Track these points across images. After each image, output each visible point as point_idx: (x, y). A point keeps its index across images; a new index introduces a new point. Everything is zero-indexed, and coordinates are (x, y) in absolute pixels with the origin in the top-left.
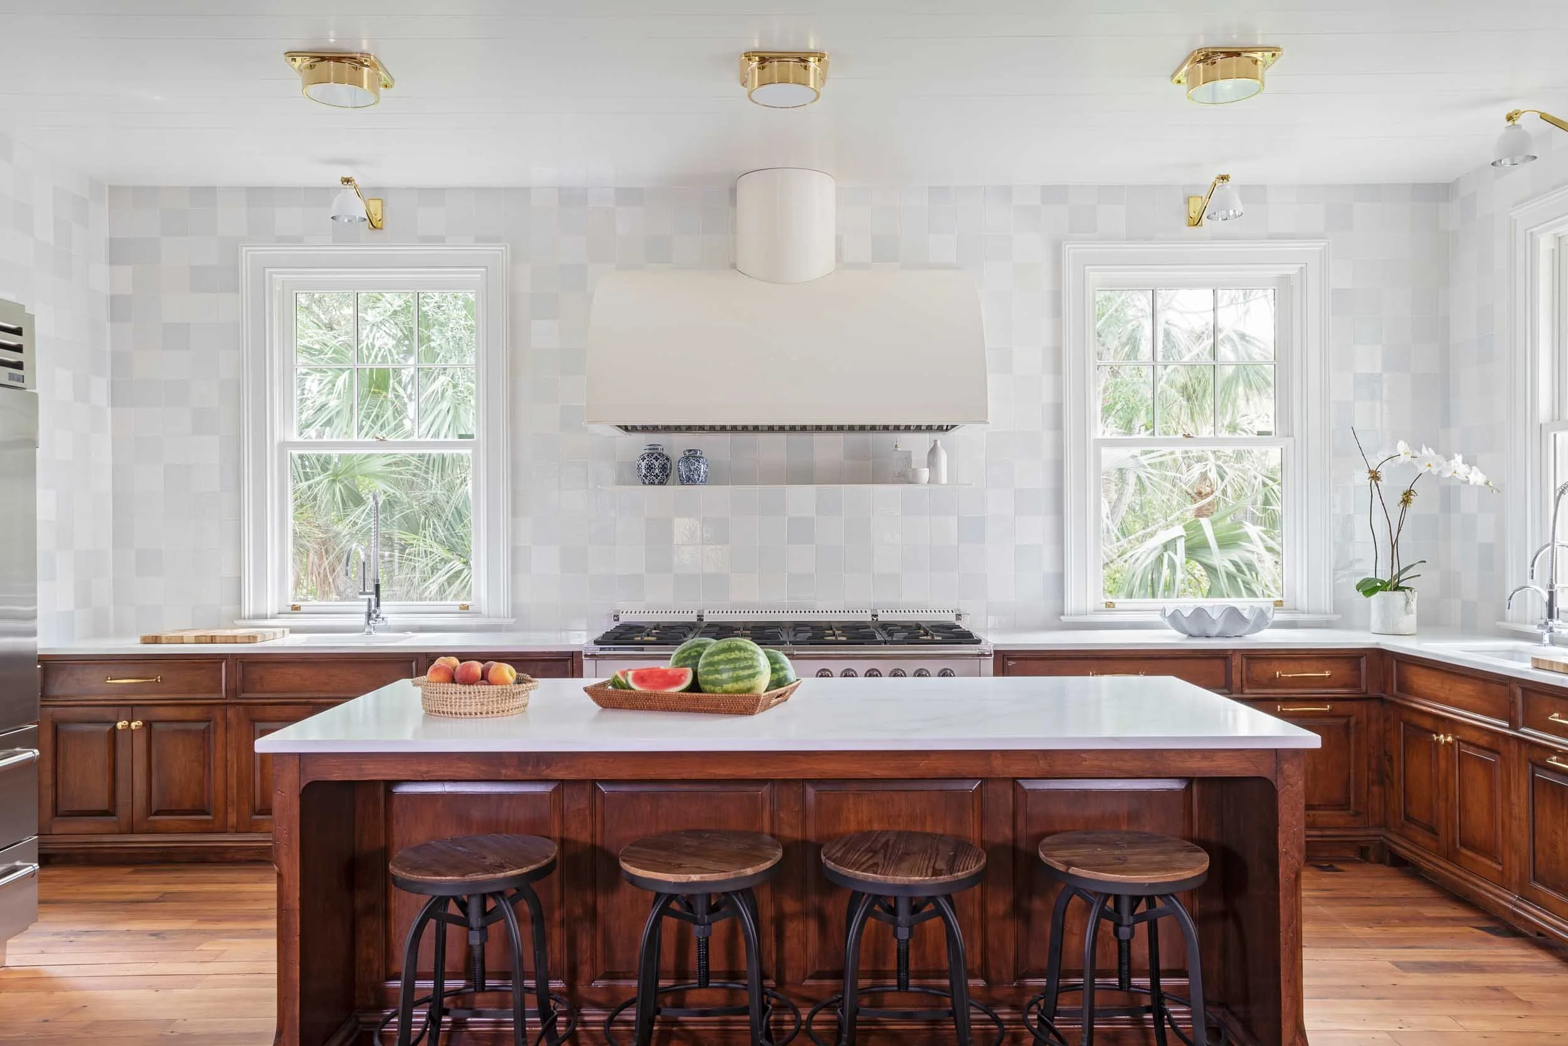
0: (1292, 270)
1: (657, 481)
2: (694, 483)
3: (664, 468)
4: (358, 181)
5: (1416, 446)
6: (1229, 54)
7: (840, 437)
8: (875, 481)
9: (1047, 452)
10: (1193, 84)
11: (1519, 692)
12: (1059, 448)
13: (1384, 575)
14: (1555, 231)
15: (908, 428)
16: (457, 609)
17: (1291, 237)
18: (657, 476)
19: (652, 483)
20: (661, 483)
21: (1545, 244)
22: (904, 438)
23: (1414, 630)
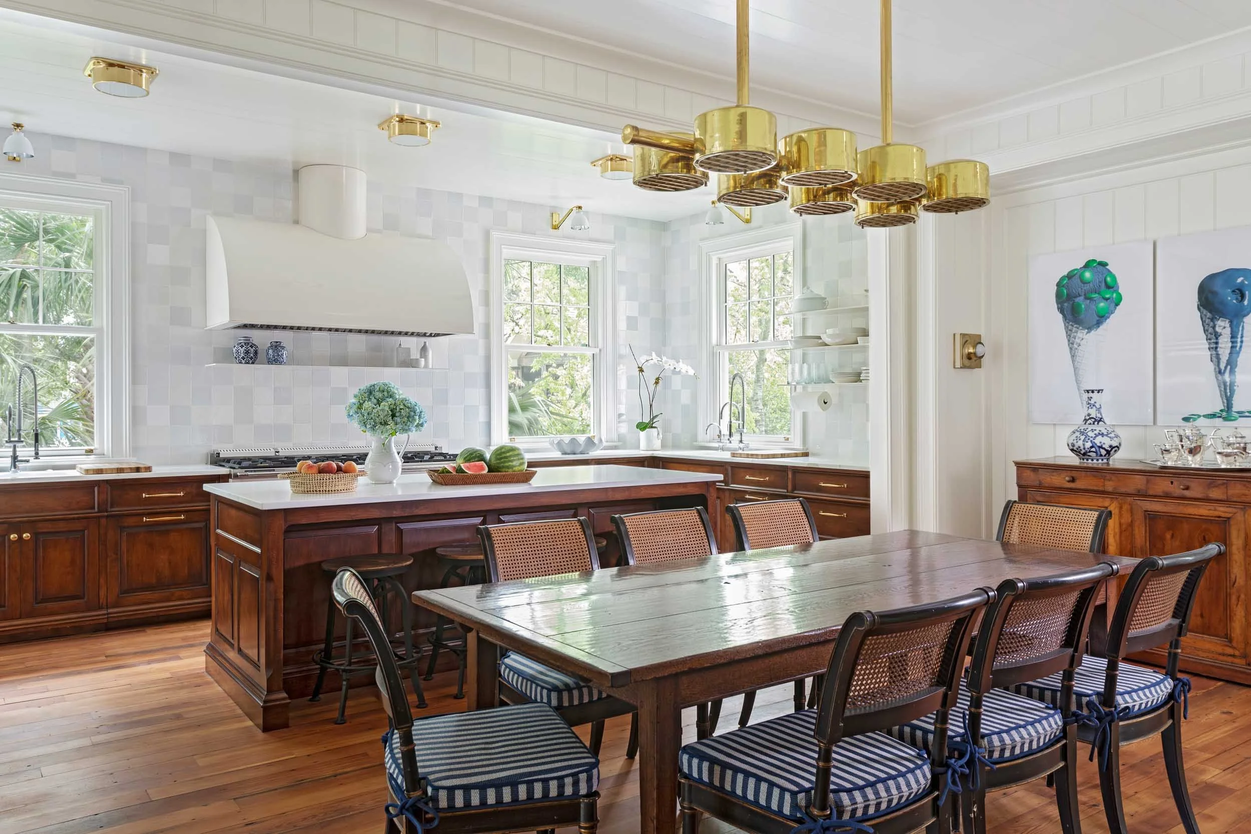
0: (598, 259)
1: (251, 362)
2: (281, 363)
3: (256, 353)
4: (27, 126)
5: (659, 355)
6: (622, 160)
7: (363, 337)
8: (385, 365)
9: (481, 352)
10: (604, 170)
11: (729, 469)
12: (488, 349)
13: (646, 420)
14: (719, 256)
15: (406, 334)
16: (84, 452)
17: (597, 241)
18: (251, 358)
19: (241, 363)
20: (253, 363)
21: (714, 261)
22: (403, 340)
23: (660, 448)
